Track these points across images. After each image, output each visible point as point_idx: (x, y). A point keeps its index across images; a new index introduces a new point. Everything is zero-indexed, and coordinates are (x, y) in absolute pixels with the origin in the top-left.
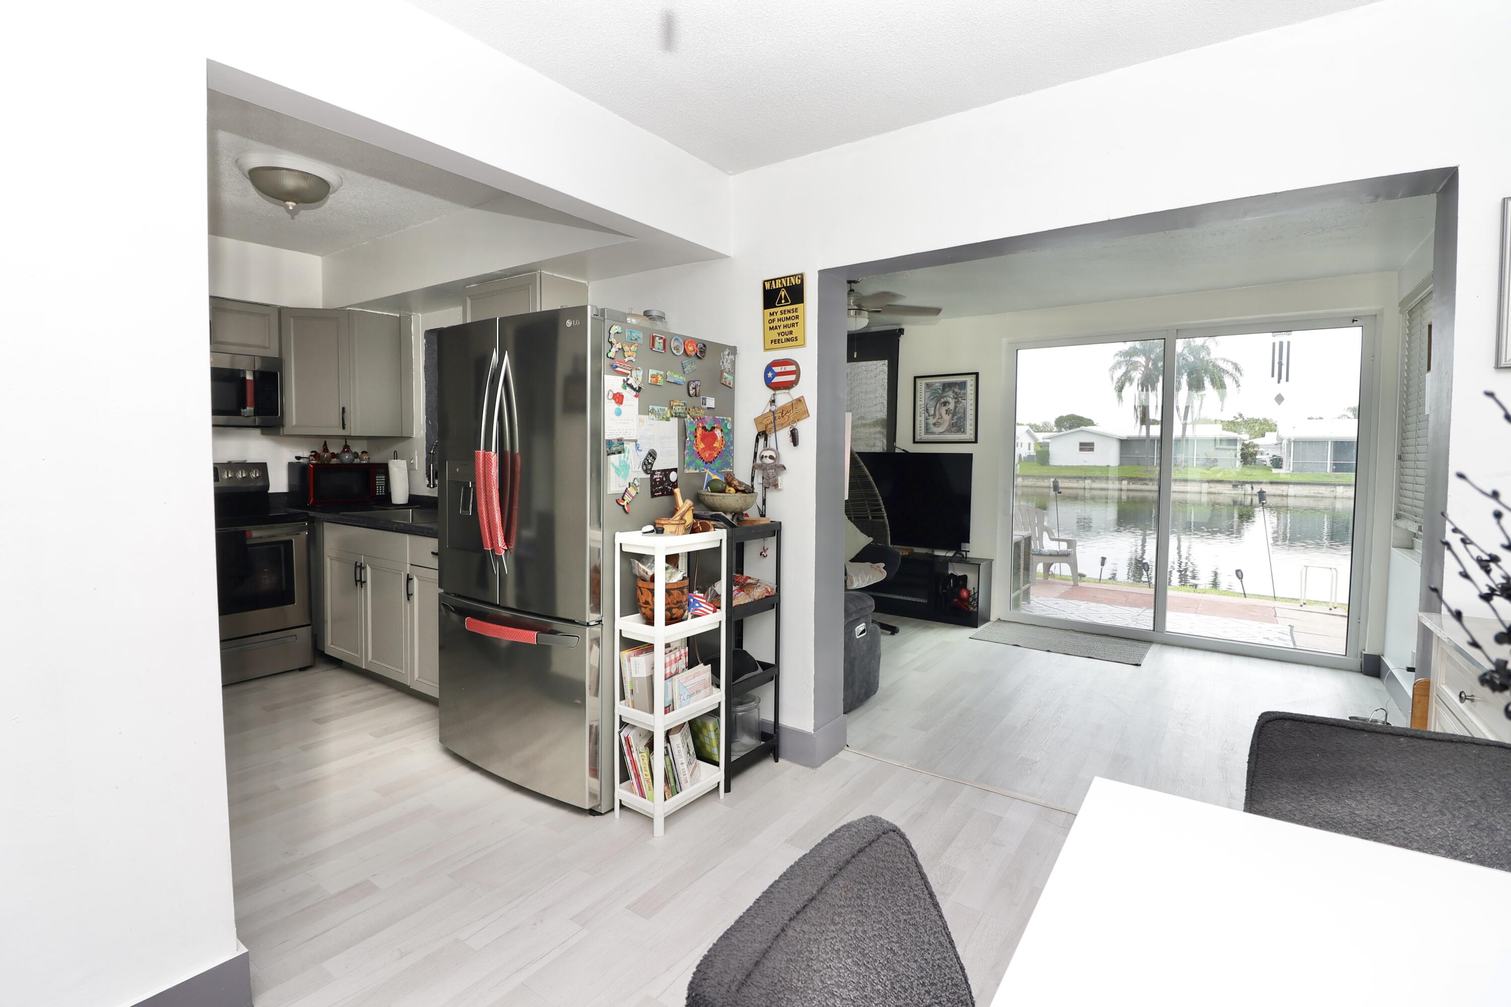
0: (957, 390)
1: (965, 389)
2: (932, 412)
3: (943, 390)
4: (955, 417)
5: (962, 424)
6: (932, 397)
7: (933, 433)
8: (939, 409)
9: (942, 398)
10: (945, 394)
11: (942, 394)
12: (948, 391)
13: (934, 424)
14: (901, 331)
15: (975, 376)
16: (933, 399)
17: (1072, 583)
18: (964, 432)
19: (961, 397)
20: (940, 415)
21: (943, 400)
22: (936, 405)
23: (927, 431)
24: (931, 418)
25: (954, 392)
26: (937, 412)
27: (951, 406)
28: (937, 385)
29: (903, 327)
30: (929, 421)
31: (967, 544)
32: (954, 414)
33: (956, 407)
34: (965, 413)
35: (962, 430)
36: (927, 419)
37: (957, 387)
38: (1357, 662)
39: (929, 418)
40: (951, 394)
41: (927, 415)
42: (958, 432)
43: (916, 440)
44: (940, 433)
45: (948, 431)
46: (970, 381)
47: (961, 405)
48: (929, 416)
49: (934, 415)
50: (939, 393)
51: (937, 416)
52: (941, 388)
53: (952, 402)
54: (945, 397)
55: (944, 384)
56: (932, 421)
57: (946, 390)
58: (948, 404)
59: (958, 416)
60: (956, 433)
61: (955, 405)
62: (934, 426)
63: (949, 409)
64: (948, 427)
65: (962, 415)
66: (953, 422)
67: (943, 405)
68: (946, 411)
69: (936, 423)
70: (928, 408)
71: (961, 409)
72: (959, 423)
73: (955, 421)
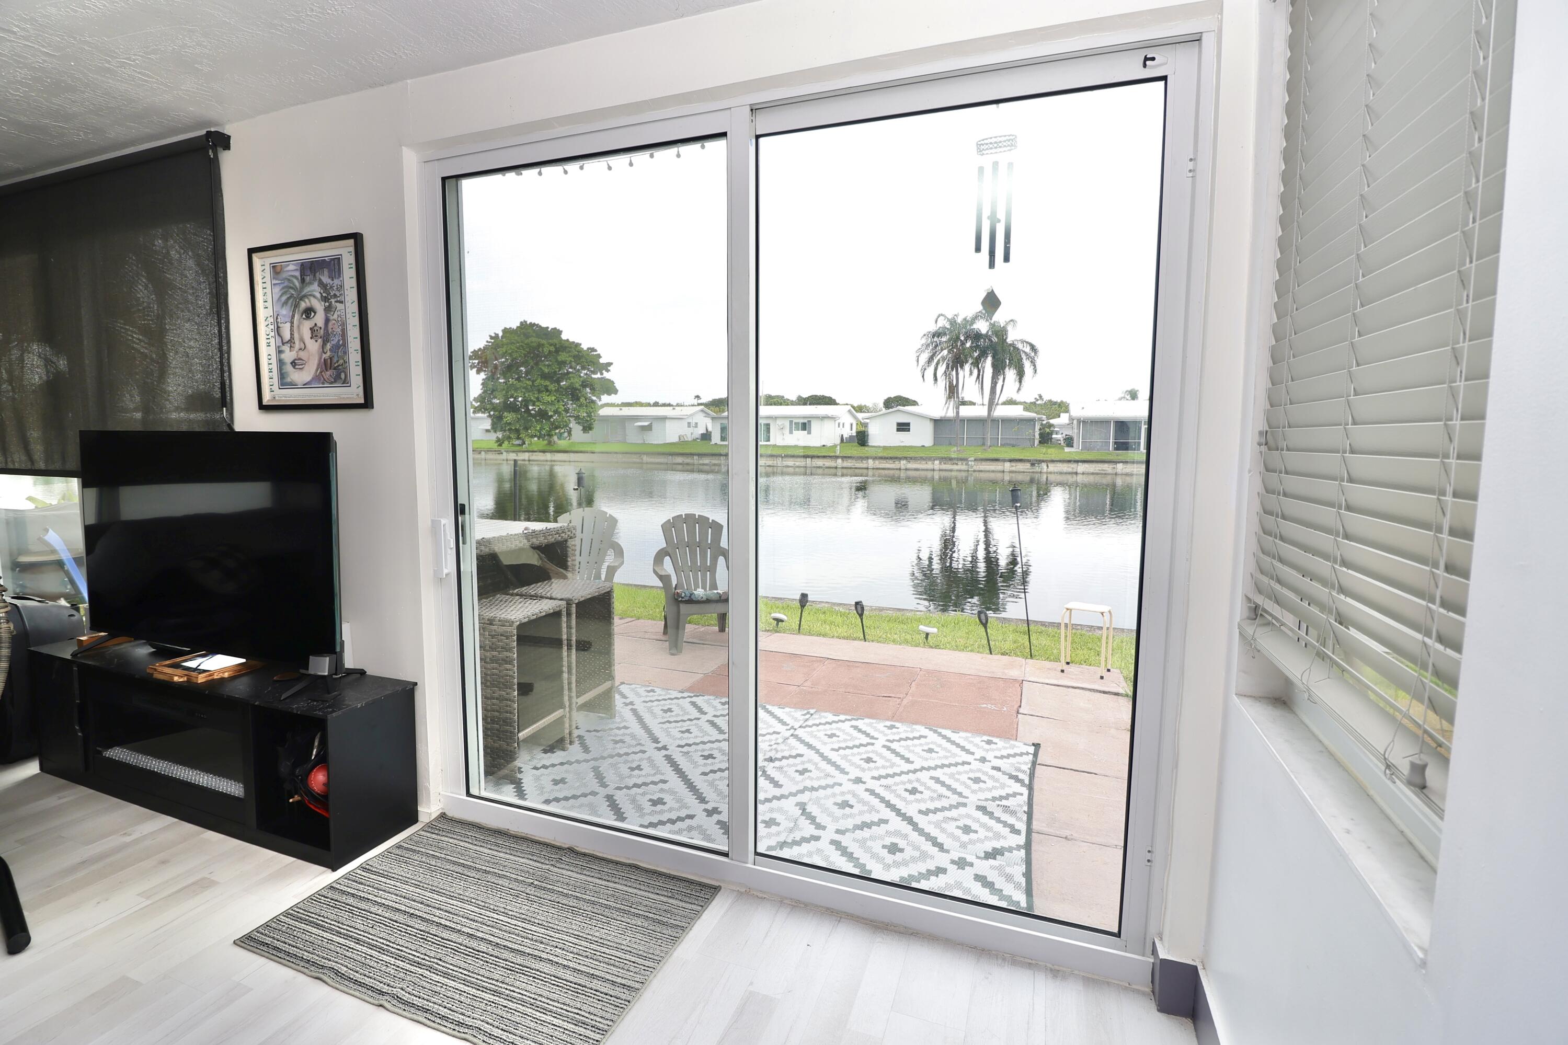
0: (326, 279)
1: (339, 276)
2: (287, 334)
3: (303, 281)
4: (328, 346)
5: (341, 362)
6: (284, 298)
7: (293, 385)
8: (299, 327)
9: (302, 299)
10: (307, 290)
11: (302, 288)
12: (310, 283)
13: (294, 364)
14: (222, 141)
15: (351, 242)
16: (286, 303)
18: (346, 382)
19: (335, 296)
20: (302, 340)
21: (303, 305)
22: (293, 317)
23: (284, 382)
24: (286, 348)
25: (321, 284)
26: (296, 336)
27: (319, 319)
28: (291, 267)
29: (227, 130)
30: (283, 356)
32: (325, 341)
33: (327, 321)
34: (344, 334)
35: (343, 376)
36: (280, 352)
37: (326, 271)
39: (283, 348)
40: (315, 288)
41: (279, 342)
42: (335, 382)
43: (265, 402)
44: (306, 385)
45: (319, 380)
46: (346, 255)
47: (335, 316)
48: (283, 344)
49: (291, 341)
50: (294, 288)
51: (297, 345)
52: (298, 274)
53: (319, 306)
54: (305, 296)
55: (302, 265)
56: (289, 356)
57: (308, 279)
58: (313, 314)
59: (332, 342)
60: (332, 383)
61: (326, 315)
62: (294, 367)
63: (316, 324)
64: (317, 370)
65: (339, 341)
66: (324, 356)
67: (304, 316)
68: (310, 332)
69: (295, 360)
70: (279, 325)
71: (336, 326)
72: (335, 359)
73: (329, 354)
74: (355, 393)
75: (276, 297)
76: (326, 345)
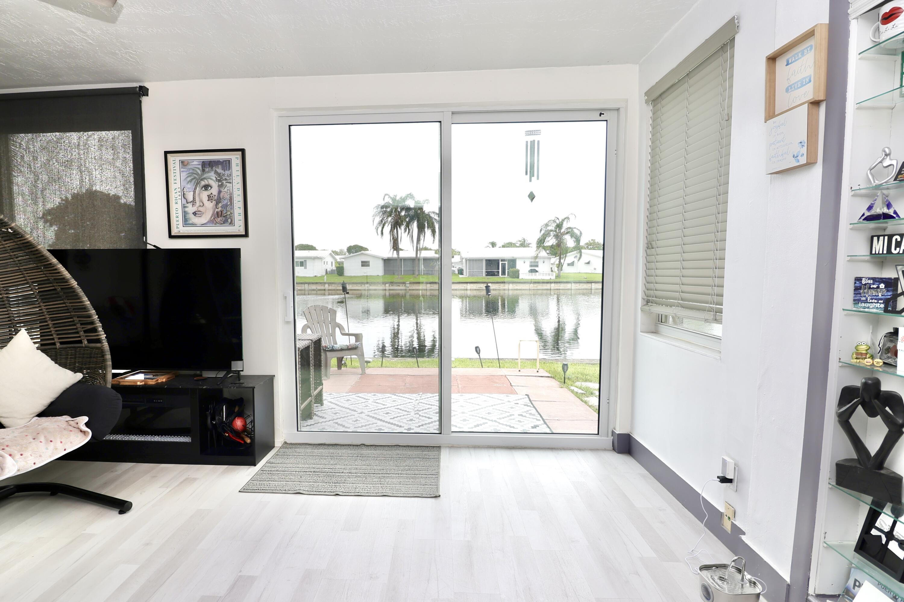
0: (220, 170)
1: (229, 169)
2: (190, 197)
3: (203, 170)
4: (220, 205)
5: (229, 213)
6: (189, 179)
7: (193, 225)
8: (199, 194)
9: (202, 180)
10: (206, 175)
11: (202, 175)
12: (208, 172)
13: (195, 214)
14: (144, 90)
15: (240, 153)
16: (191, 181)
17: (360, 371)
18: (232, 223)
19: (226, 179)
20: (201, 201)
21: (203, 183)
22: (195, 189)
23: (186, 222)
24: (190, 205)
25: (216, 172)
26: (197, 199)
27: (214, 191)
28: (195, 163)
30: (186, 209)
31: (239, 363)
32: (218, 201)
33: (220, 192)
34: (231, 199)
35: (229, 220)
36: (184, 207)
37: (220, 166)
38: (608, 440)
39: (187, 205)
40: (212, 175)
41: (184, 201)
42: (224, 223)
43: (173, 234)
44: (203, 225)
45: (213, 222)
46: (235, 159)
47: (226, 190)
48: (187, 203)
49: (194, 202)
50: (198, 174)
51: (198, 204)
52: (200, 167)
53: (215, 185)
54: (205, 178)
55: (203, 162)
56: (191, 209)
57: (207, 170)
58: (210, 188)
59: (223, 203)
60: (222, 224)
61: (219, 189)
62: (195, 215)
63: (212, 194)
64: (212, 217)
65: (228, 202)
66: (217, 210)
67: (203, 189)
68: (207, 197)
69: (196, 211)
70: (185, 193)
71: (226, 195)
72: (225, 212)
73: (220, 209)
74: (239, 228)
75: (183, 178)
76: (218, 204)
